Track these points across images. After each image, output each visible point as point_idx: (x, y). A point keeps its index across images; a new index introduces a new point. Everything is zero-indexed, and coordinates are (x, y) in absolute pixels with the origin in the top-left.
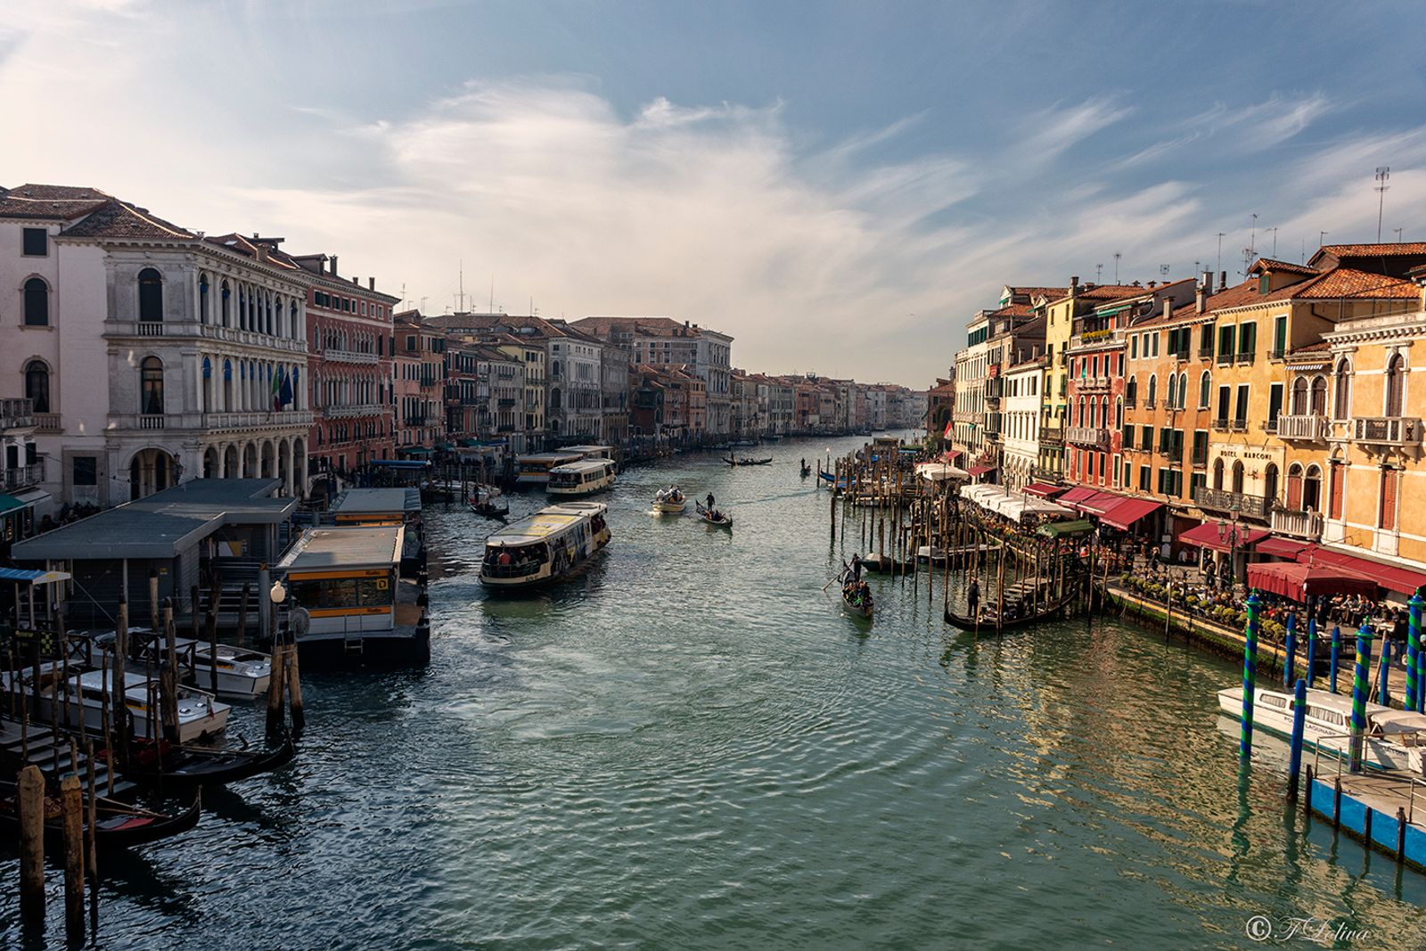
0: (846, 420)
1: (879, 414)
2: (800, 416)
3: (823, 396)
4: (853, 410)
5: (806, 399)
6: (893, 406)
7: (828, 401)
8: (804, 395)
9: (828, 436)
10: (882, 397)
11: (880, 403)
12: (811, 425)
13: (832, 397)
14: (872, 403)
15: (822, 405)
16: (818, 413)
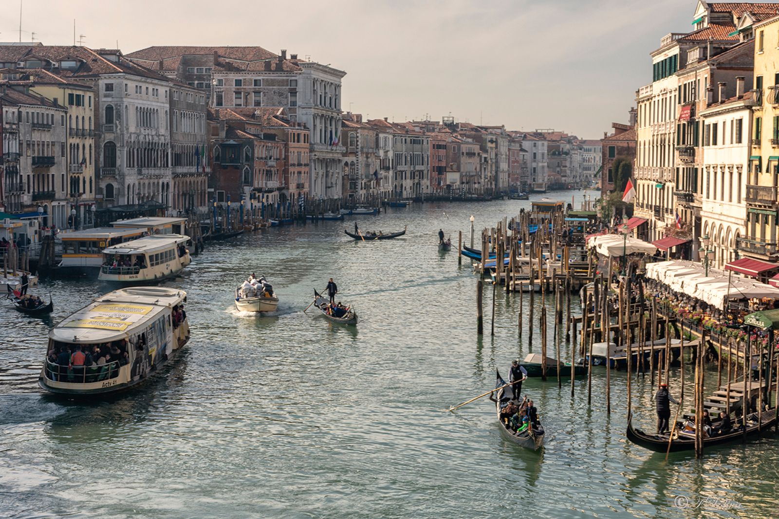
0: (496, 178)
1: (539, 170)
2: (435, 174)
3: (464, 148)
4: (504, 166)
5: (442, 152)
6: (556, 160)
7: (471, 154)
8: (439, 147)
9: (471, 200)
10: (542, 148)
11: (539, 157)
12: (449, 186)
13: (476, 148)
14: (528, 156)
15: (464, 160)
16: (458, 170)
